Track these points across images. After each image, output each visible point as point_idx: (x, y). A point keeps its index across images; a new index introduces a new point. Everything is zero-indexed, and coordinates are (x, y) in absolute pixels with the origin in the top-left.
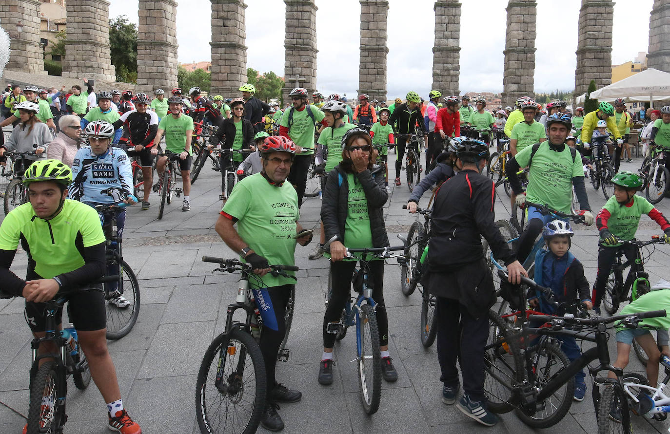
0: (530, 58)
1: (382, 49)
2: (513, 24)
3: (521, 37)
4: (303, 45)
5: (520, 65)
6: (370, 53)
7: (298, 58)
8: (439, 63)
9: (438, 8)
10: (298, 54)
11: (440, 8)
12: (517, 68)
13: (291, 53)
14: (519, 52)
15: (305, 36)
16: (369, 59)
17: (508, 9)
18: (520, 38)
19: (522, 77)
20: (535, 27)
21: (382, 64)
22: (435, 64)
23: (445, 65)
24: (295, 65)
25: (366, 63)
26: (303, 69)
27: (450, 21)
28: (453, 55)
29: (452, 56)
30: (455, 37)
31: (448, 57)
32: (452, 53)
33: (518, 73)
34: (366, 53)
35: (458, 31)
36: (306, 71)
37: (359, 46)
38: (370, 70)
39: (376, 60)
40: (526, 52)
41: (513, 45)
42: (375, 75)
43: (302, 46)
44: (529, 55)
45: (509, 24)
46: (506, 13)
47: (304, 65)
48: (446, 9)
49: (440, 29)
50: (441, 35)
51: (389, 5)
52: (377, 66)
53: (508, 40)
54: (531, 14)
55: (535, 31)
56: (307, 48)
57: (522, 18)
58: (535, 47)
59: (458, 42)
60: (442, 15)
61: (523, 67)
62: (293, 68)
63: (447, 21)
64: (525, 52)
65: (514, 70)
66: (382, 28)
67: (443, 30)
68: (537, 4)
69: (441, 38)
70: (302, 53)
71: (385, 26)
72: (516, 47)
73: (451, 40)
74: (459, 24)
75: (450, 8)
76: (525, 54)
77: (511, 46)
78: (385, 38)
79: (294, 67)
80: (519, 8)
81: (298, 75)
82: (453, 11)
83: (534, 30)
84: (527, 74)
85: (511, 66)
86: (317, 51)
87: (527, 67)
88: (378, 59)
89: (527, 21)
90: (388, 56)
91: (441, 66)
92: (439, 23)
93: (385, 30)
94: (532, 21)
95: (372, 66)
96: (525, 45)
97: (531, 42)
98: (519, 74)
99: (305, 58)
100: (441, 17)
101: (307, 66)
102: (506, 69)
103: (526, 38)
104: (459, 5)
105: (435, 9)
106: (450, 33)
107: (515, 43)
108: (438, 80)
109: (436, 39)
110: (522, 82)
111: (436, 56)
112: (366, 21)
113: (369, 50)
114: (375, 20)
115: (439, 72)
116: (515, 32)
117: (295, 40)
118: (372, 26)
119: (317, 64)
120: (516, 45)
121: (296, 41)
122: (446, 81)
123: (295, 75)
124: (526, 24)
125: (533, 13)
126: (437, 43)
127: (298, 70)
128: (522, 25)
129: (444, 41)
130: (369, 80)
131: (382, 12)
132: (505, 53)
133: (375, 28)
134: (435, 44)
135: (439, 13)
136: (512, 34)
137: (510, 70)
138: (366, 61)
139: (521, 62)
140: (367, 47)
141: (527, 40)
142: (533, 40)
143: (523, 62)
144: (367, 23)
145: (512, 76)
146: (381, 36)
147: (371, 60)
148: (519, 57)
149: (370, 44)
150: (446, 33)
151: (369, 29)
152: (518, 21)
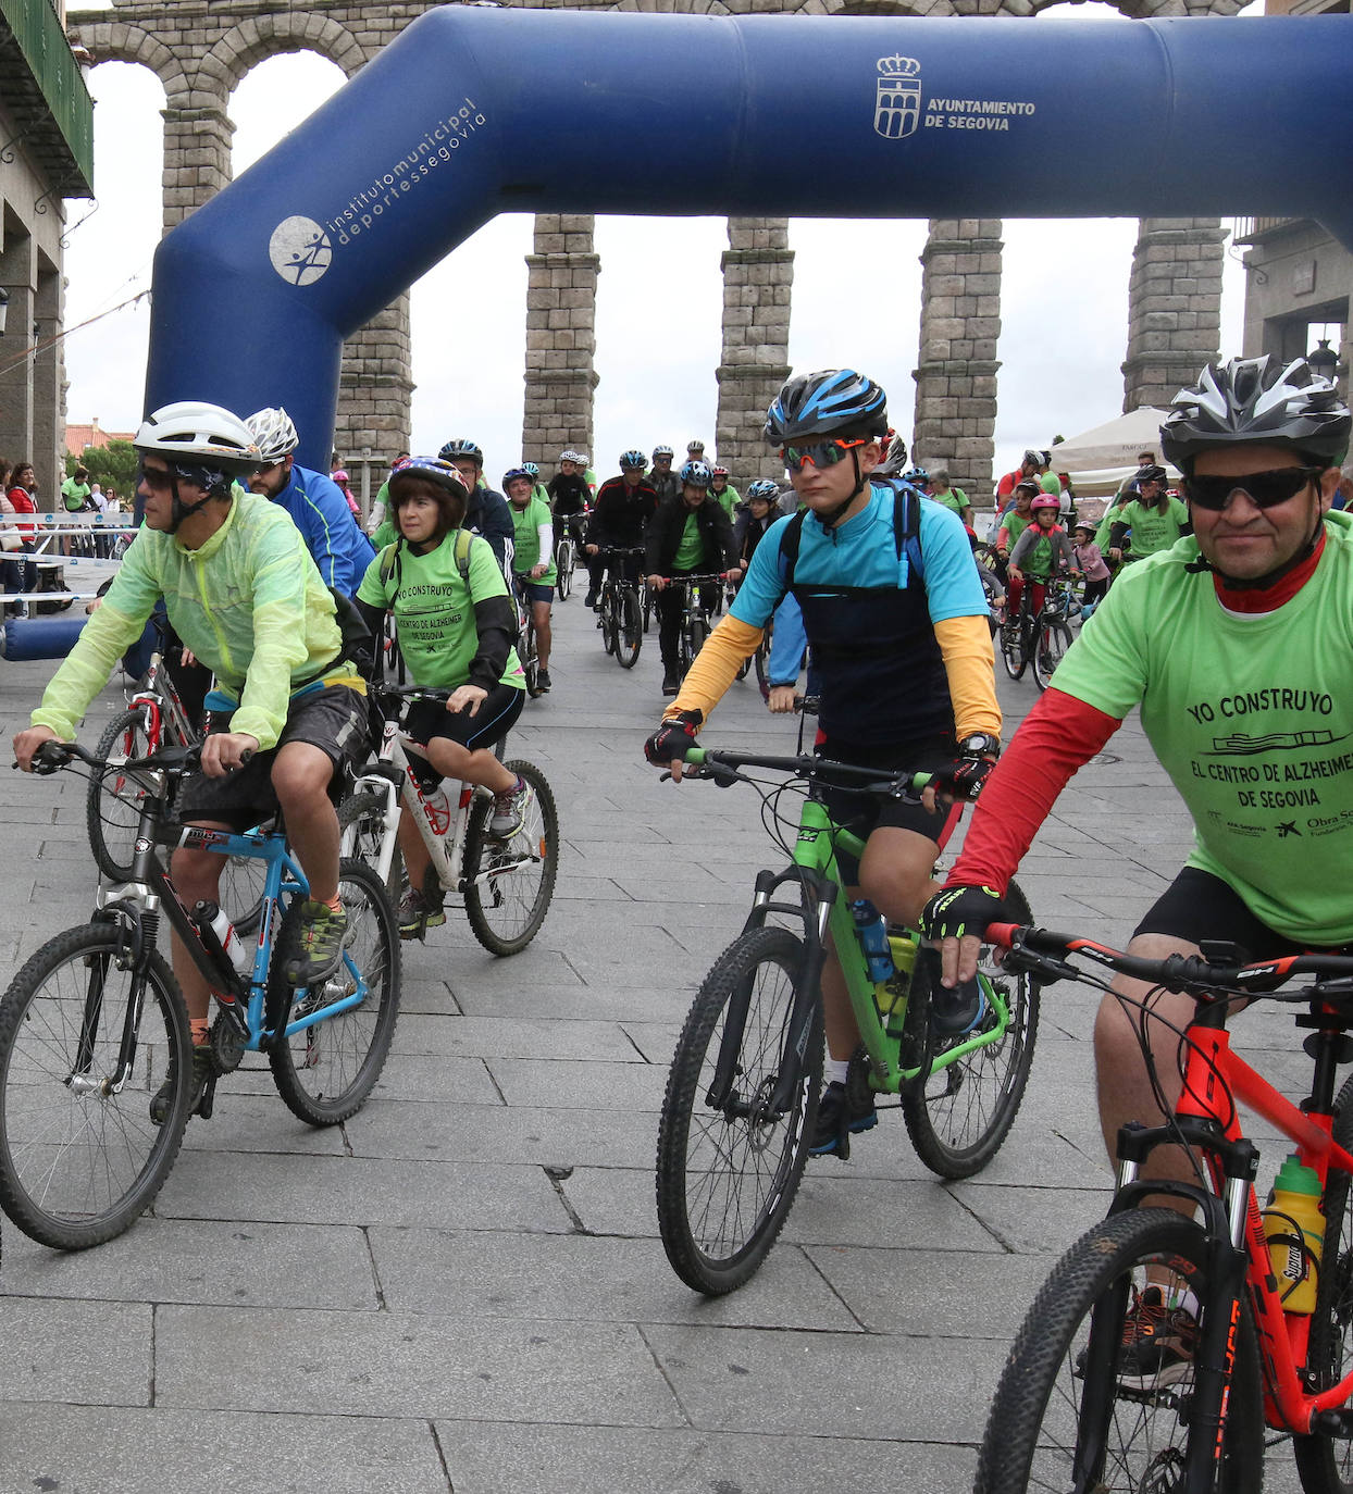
0: (983, 388)
1: (582, 377)
2: (934, 300)
3: (959, 332)
4: (382, 374)
5: (955, 407)
6: (550, 387)
7: (367, 406)
8: (732, 408)
9: (732, 266)
10: (368, 396)
11: (736, 266)
12: (945, 414)
13: (352, 396)
14: (950, 374)
15: (385, 350)
16: (549, 404)
17: (925, 259)
18: (953, 336)
19: (960, 440)
20: (997, 305)
21: (579, 417)
22: (724, 413)
23: (750, 414)
24: (361, 424)
25: (539, 413)
26: (381, 433)
27: (764, 298)
28: (771, 387)
30: (776, 339)
31: (755, 393)
32: (767, 383)
33: (948, 428)
34: (542, 390)
35: (785, 323)
36: (388, 439)
37: (524, 371)
38: (551, 431)
39: (565, 405)
40: (971, 373)
41: (934, 355)
42: (564, 443)
43: (379, 377)
44: (979, 380)
45: (927, 298)
46: (922, 268)
47: (384, 424)
48: (753, 268)
49: (736, 321)
50: (740, 337)
51: (600, 263)
52: (568, 421)
53: (924, 342)
54: (986, 270)
55: (997, 316)
56: (390, 381)
57: (962, 284)
58: (997, 360)
59: (785, 354)
60: (741, 285)
61: (963, 413)
62: (356, 432)
63: (754, 299)
64: (968, 373)
65: (939, 422)
66: (584, 325)
67: (744, 322)
68: (1003, 244)
69: (738, 344)
70: (378, 393)
71: (589, 320)
72: (944, 360)
73: (765, 349)
74: (787, 304)
75: (762, 266)
76: (969, 379)
77: (931, 357)
78: (591, 350)
79: (359, 429)
80: (952, 257)
81: (369, 450)
82: (771, 272)
83: (994, 313)
84: (974, 430)
85: (929, 412)
86: (412, 388)
87: (973, 413)
88: (572, 403)
89: (976, 289)
90: (597, 393)
91: (737, 416)
92: (733, 306)
93: (590, 329)
94: (990, 290)
95: (556, 420)
96: (969, 355)
97: (986, 346)
98: (953, 432)
99: (383, 407)
100: (737, 288)
101: (390, 427)
102: (922, 420)
103: (973, 336)
104: (790, 257)
105: (723, 268)
106: (762, 329)
107: (942, 349)
108: (730, 452)
109: (726, 347)
110: (959, 453)
111: (726, 390)
112: (540, 307)
113: (549, 381)
114: (564, 303)
115: (732, 432)
116: (943, 322)
117: (361, 361)
118: (557, 318)
119: (411, 421)
120: (942, 356)
121: (365, 365)
122: (750, 454)
123: (360, 449)
124: (974, 299)
125: (992, 268)
126: (727, 357)
127: (368, 436)
128: (960, 302)
129: (747, 352)
130: (546, 458)
131: (583, 284)
132: (917, 375)
133: (567, 325)
134: (723, 360)
135: (734, 279)
136: (932, 326)
137: (925, 422)
138: (540, 408)
139: (956, 399)
140: (545, 373)
141: (974, 340)
142: (992, 341)
143: (963, 401)
144: (545, 313)
145: (934, 439)
146: (578, 345)
147: (553, 407)
148: (951, 387)
149: (550, 365)
150: (751, 329)
151: (547, 329)
152: (949, 291)
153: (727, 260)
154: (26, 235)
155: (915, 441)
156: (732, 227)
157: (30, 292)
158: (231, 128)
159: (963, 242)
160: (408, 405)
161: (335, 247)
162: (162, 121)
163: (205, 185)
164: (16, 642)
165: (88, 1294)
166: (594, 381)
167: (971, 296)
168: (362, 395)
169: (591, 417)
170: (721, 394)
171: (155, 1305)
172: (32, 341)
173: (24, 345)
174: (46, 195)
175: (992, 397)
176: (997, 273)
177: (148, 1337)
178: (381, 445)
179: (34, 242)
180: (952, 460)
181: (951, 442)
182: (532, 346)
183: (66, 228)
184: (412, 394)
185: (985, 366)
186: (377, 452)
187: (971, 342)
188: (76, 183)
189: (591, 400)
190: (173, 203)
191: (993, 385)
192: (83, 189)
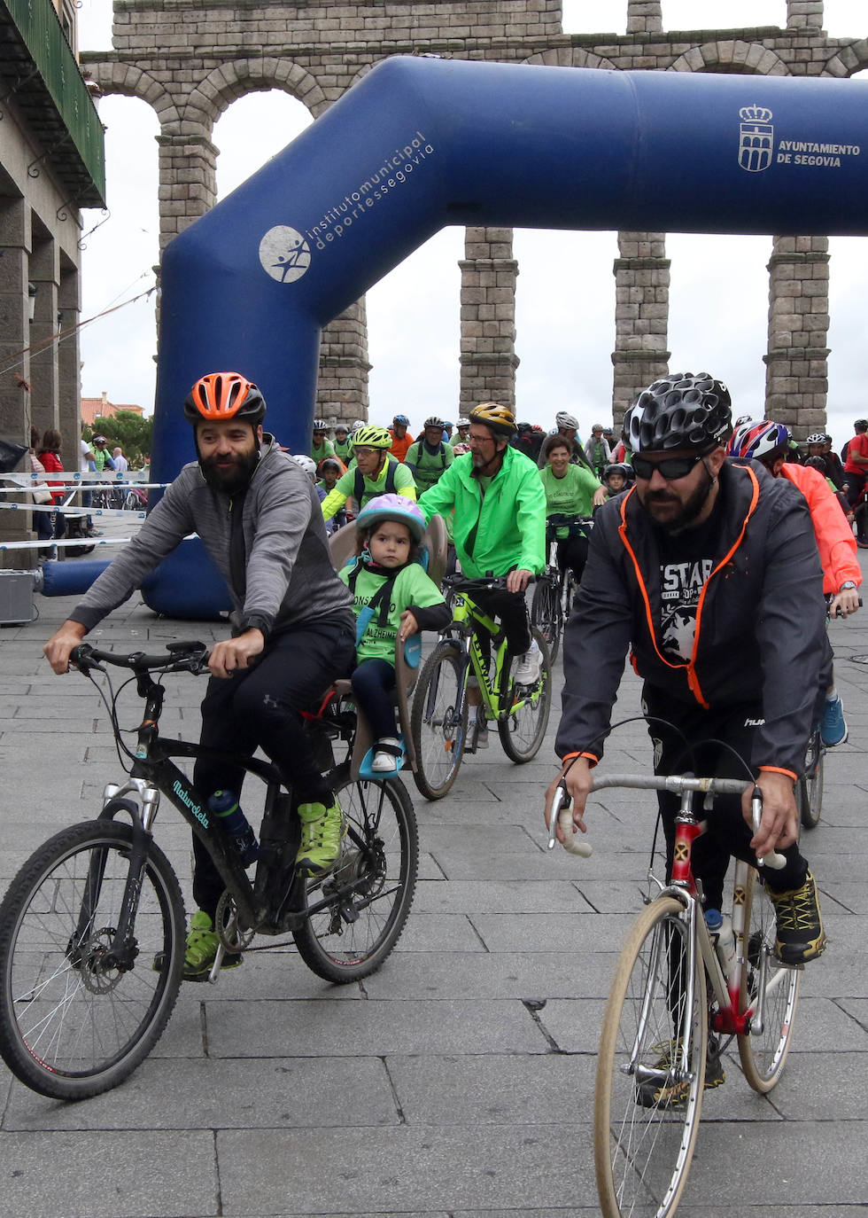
0: (817, 371)
1: (506, 360)
2: (779, 300)
3: (798, 325)
4: (344, 356)
5: (796, 384)
6: (480, 368)
7: (332, 383)
8: (625, 385)
9: (622, 271)
10: (333, 375)
11: (626, 271)
12: (788, 390)
14: (792, 359)
15: (346, 337)
16: (480, 381)
17: (772, 267)
18: (793, 329)
19: (801, 410)
20: (826, 304)
21: (505, 391)
22: (618, 389)
24: (328, 397)
25: (472, 388)
26: (344, 404)
27: (648, 298)
28: (655, 368)
29: (652, 369)
30: (658, 330)
31: (643, 373)
32: (652, 365)
33: (792, 401)
34: (474, 370)
35: (664, 317)
36: (349, 410)
37: (459, 354)
39: (493, 382)
40: (807, 358)
41: (780, 343)
43: (342, 359)
44: (814, 363)
45: (773, 298)
46: (768, 275)
47: (346, 397)
48: (638, 274)
49: (626, 316)
50: (629, 328)
51: (519, 267)
52: (496, 395)
53: (771, 333)
54: (818, 277)
55: (826, 313)
56: (351, 362)
57: (800, 288)
58: (827, 348)
59: (665, 342)
60: (629, 286)
61: (803, 390)
62: (324, 404)
63: (640, 297)
64: (805, 357)
65: (784, 397)
66: (506, 317)
67: (631, 316)
68: (829, 256)
69: (628, 334)
70: (341, 372)
71: (511, 313)
72: (787, 347)
73: (649, 337)
74: (665, 302)
75: (646, 271)
76: (806, 363)
77: (777, 345)
78: (512, 338)
79: (327, 402)
80: (791, 266)
81: (335, 419)
82: (652, 276)
83: (823, 311)
84: (811, 403)
85: (777, 389)
86: (369, 367)
87: (811, 390)
88: (499, 380)
89: (810, 292)
90: (518, 372)
91: (629, 391)
92: (624, 303)
93: (511, 320)
94: (821, 292)
96: (805, 343)
97: (819, 337)
98: (795, 404)
99: (346, 383)
100: (626, 289)
101: (353, 399)
102: (769, 394)
103: (808, 329)
104: (667, 264)
105: (615, 272)
106: (646, 322)
107: (785, 339)
109: (619, 337)
110: (800, 421)
111: (620, 371)
112: (471, 302)
113: (479, 363)
114: (490, 301)
115: (625, 404)
116: (786, 317)
117: (327, 345)
118: (484, 312)
119: (369, 395)
120: (786, 344)
121: (330, 349)
123: (328, 418)
124: (808, 299)
125: (822, 276)
126: (620, 344)
127: (334, 407)
128: (798, 302)
129: (635, 340)
131: (506, 284)
132: (767, 359)
133: (493, 317)
134: (617, 346)
135: (624, 282)
136: (777, 321)
137: (774, 397)
138: (473, 385)
139: (797, 378)
140: (476, 356)
141: (809, 331)
142: (822, 332)
143: (803, 379)
144: (475, 307)
145: (781, 409)
146: (503, 333)
147: (483, 384)
148: (793, 368)
149: (480, 350)
150: (639, 322)
151: (477, 320)
152: (790, 294)
153: (619, 266)
154: (51, 238)
155: (766, 412)
156: (622, 240)
157: (54, 286)
158: (215, 152)
159: (800, 254)
160: (366, 382)
161: (313, 251)
162: (157, 145)
163: (195, 199)
164: (52, 581)
165: (158, 1125)
166: (516, 363)
167: (806, 297)
168: (328, 373)
169: (513, 391)
170: (616, 373)
171: (215, 1131)
172: (56, 328)
173: (50, 332)
174: (66, 204)
175: (824, 376)
176: (826, 279)
177: (212, 1157)
178: (344, 415)
179: (57, 244)
180: (795, 427)
181: (794, 412)
182: (466, 334)
183: (83, 233)
184: (369, 373)
185: (818, 352)
186: (342, 421)
187: (807, 333)
188: (90, 195)
189: (513, 378)
190: (167, 213)
191: (825, 367)
192: (97, 200)
